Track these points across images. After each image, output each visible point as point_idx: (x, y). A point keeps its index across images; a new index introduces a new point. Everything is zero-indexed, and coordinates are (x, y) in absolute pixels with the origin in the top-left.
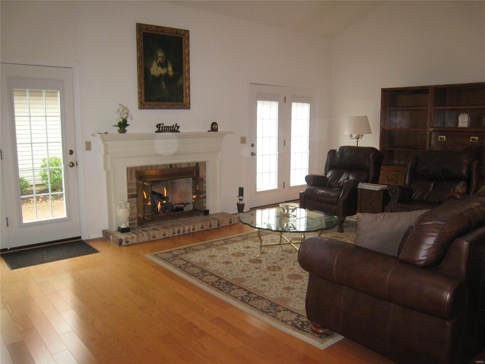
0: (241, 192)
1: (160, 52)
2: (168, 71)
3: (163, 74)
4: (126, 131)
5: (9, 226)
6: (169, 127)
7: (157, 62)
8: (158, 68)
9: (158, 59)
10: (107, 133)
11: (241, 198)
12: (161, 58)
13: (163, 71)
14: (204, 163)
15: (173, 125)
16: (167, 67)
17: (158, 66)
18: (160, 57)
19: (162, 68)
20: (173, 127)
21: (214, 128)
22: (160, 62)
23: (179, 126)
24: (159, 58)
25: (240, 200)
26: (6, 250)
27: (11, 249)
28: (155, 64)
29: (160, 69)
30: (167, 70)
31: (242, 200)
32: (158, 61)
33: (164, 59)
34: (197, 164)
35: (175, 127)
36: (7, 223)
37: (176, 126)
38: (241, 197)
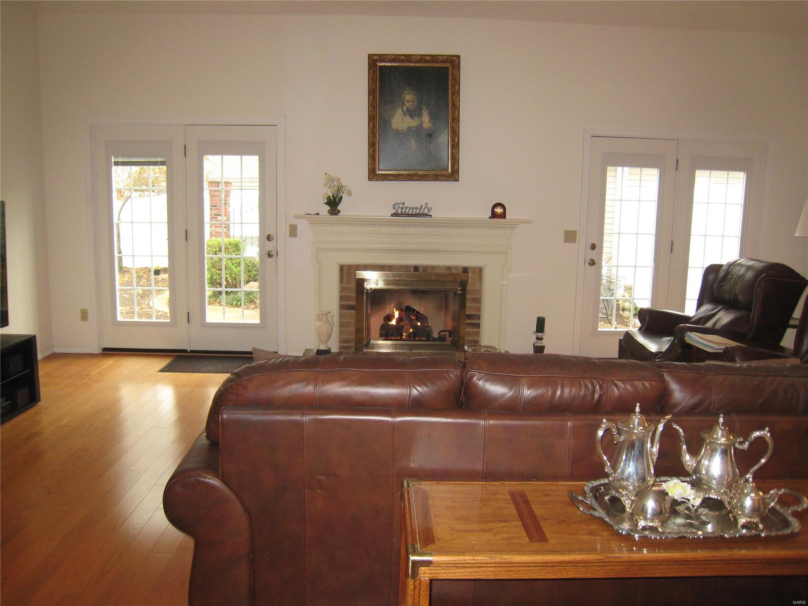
0: (541, 324)
1: (409, 94)
2: (422, 123)
3: (413, 127)
4: (339, 211)
5: (190, 323)
6: (413, 208)
7: (403, 110)
8: (405, 117)
9: (405, 105)
10: (318, 214)
11: (540, 337)
12: (411, 103)
13: (414, 123)
14: (480, 271)
15: (421, 206)
16: (420, 115)
17: (404, 115)
18: (408, 101)
19: (412, 117)
20: (420, 209)
21: (498, 213)
22: (408, 110)
23: (431, 208)
24: (406, 103)
25: (538, 338)
26: (185, 351)
27: (192, 351)
28: (399, 112)
29: (408, 119)
30: (421, 120)
31: (541, 339)
32: (405, 108)
33: (415, 104)
34: (465, 270)
35: (424, 209)
36: (188, 319)
37: (426, 207)
38: (540, 334)
